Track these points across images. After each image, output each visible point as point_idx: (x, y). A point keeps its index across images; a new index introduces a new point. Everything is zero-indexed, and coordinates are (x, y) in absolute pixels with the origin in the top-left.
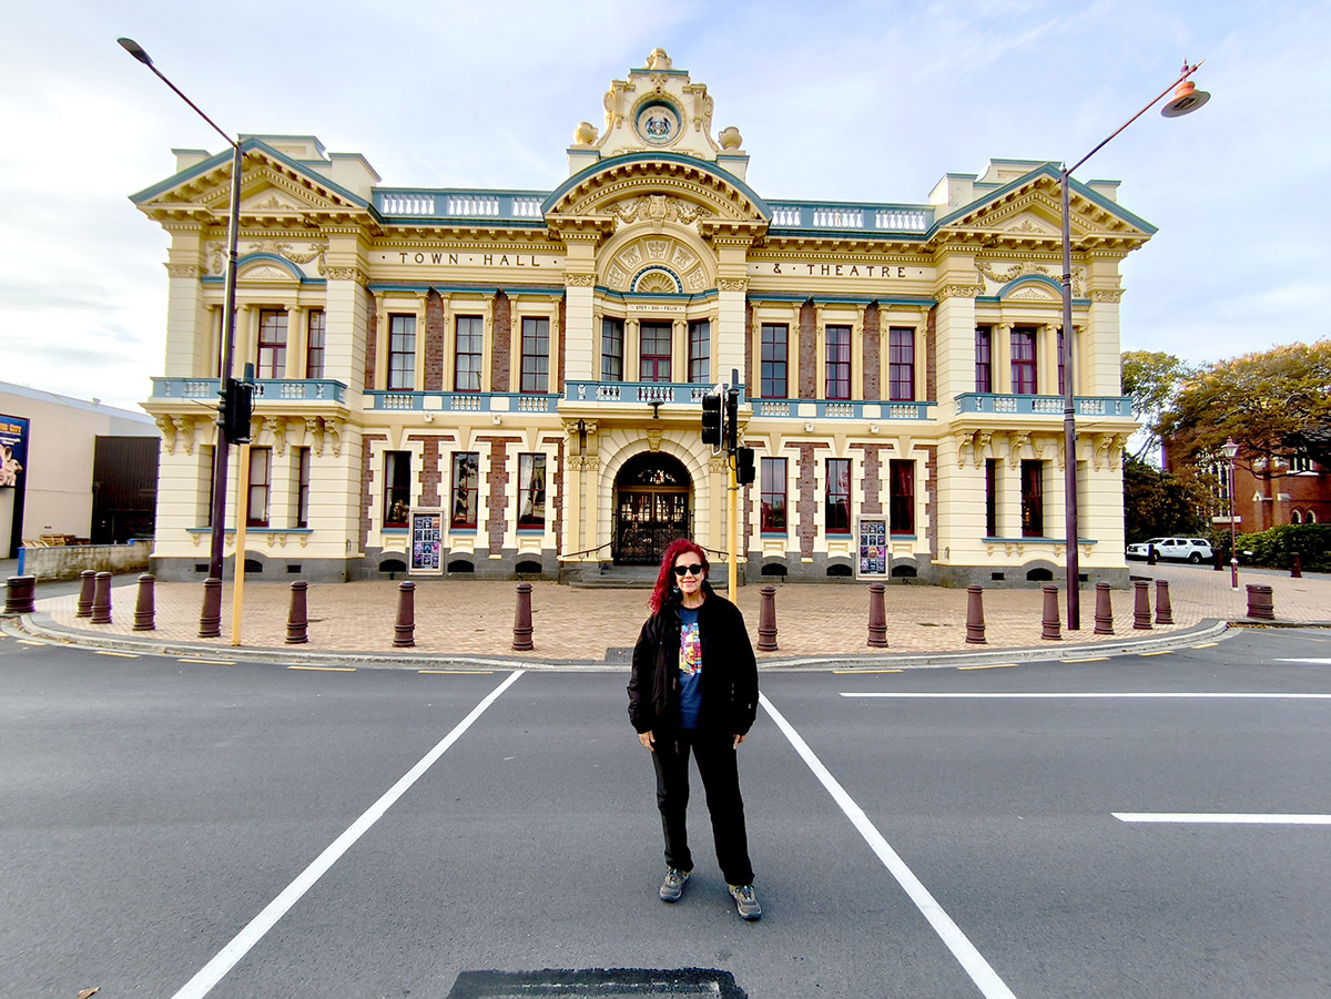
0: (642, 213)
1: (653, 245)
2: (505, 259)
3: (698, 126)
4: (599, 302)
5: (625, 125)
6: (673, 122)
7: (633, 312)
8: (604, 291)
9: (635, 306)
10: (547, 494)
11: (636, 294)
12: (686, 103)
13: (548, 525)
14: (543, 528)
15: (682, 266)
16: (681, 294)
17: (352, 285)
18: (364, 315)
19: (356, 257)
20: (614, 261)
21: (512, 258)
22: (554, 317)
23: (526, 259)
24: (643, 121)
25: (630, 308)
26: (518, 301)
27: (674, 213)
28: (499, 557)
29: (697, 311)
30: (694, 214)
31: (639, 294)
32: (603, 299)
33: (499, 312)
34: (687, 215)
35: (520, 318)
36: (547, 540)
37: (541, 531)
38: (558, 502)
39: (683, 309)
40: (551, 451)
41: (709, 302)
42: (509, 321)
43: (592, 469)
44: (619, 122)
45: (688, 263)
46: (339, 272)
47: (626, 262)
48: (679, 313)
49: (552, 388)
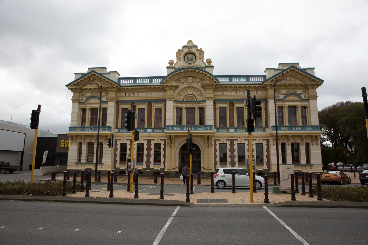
0: (186, 81)
1: (189, 89)
2: (151, 94)
3: (200, 59)
4: (175, 104)
5: (181, 60)
6: (194, 58)
7: (184, 106)
8: (176, 101)
9: (184, 104)
10: (161, 154)
11: (185, 101)
12: (197, 53)
13: (162, 162)
14: (161, 163)
15: (196, 94)
16: (197, 101)
17: (114, 103)
18: (116, 109)
19: (115, 96)
20: (179, 93)
21: (153, 94)
22: (163, 108)
23: (156, 94)
24: (186, 58)
25: (183, 105)
26: (154, 104)
27: (194, 81)
28: (149, 170)
29: (201, 105)
30: (199, 81)
31: (186, 101)
32: (176, 103)
33: (149, 107)
34: (198, 81)
35: (154, 109)
36: (162, 166)
37: (160, 164)
38: (164, 156)
39: (197, 105)
40: (162, 143)
41: (204, 103)
42: (152, 109)
43: (173, 148)
44: (180, 59)
45: (198, 93)
46: (111, 100)
47: (182, 93)
48: (196, 106)
49: (163, 126)
